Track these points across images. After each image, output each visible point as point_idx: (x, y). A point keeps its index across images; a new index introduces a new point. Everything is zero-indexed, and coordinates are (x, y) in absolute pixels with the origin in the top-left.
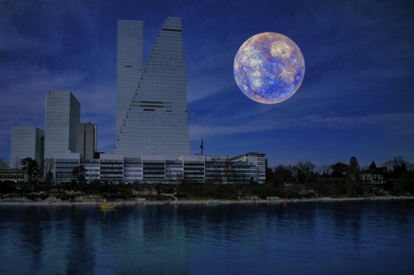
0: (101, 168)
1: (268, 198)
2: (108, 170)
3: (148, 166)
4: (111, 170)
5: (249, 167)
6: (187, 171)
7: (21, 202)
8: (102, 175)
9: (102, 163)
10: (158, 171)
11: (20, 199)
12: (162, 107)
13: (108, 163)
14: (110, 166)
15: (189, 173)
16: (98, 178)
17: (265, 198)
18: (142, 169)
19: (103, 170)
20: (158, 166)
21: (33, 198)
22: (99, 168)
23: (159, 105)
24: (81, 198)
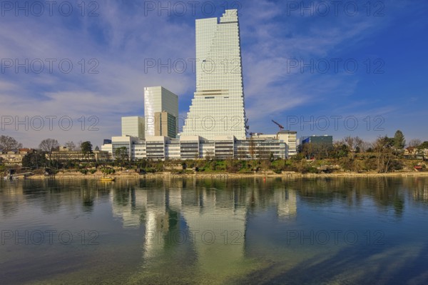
0: (147, 148)
1: (283, 172)
2: (152, 150)
3: (184, 146)
4: (154, 150)
5: (278, 144)
6: (219, 149)
7: (75, 175)
8: (148, 154)
9: (147, 144)
10: (193, 149)
11: (76, 173)
12: (220, 94)
13: (153, 144)
14: (154, 146)
15: (219, 151)
16: (145, 156)
17: (280, 173)
18: (179, 148)
19: (149, 150)
20: (193, 145)
21: (85, 173)
22: (145, 148)
23: (218, 92)
24: (120, 172)
